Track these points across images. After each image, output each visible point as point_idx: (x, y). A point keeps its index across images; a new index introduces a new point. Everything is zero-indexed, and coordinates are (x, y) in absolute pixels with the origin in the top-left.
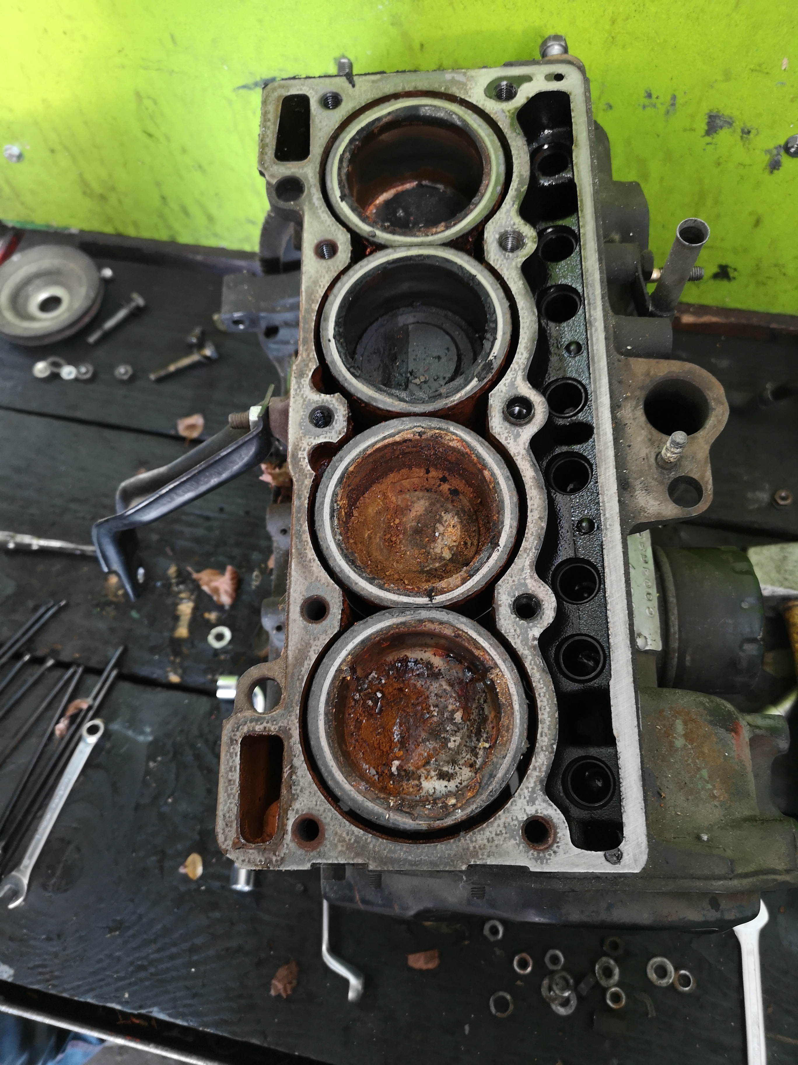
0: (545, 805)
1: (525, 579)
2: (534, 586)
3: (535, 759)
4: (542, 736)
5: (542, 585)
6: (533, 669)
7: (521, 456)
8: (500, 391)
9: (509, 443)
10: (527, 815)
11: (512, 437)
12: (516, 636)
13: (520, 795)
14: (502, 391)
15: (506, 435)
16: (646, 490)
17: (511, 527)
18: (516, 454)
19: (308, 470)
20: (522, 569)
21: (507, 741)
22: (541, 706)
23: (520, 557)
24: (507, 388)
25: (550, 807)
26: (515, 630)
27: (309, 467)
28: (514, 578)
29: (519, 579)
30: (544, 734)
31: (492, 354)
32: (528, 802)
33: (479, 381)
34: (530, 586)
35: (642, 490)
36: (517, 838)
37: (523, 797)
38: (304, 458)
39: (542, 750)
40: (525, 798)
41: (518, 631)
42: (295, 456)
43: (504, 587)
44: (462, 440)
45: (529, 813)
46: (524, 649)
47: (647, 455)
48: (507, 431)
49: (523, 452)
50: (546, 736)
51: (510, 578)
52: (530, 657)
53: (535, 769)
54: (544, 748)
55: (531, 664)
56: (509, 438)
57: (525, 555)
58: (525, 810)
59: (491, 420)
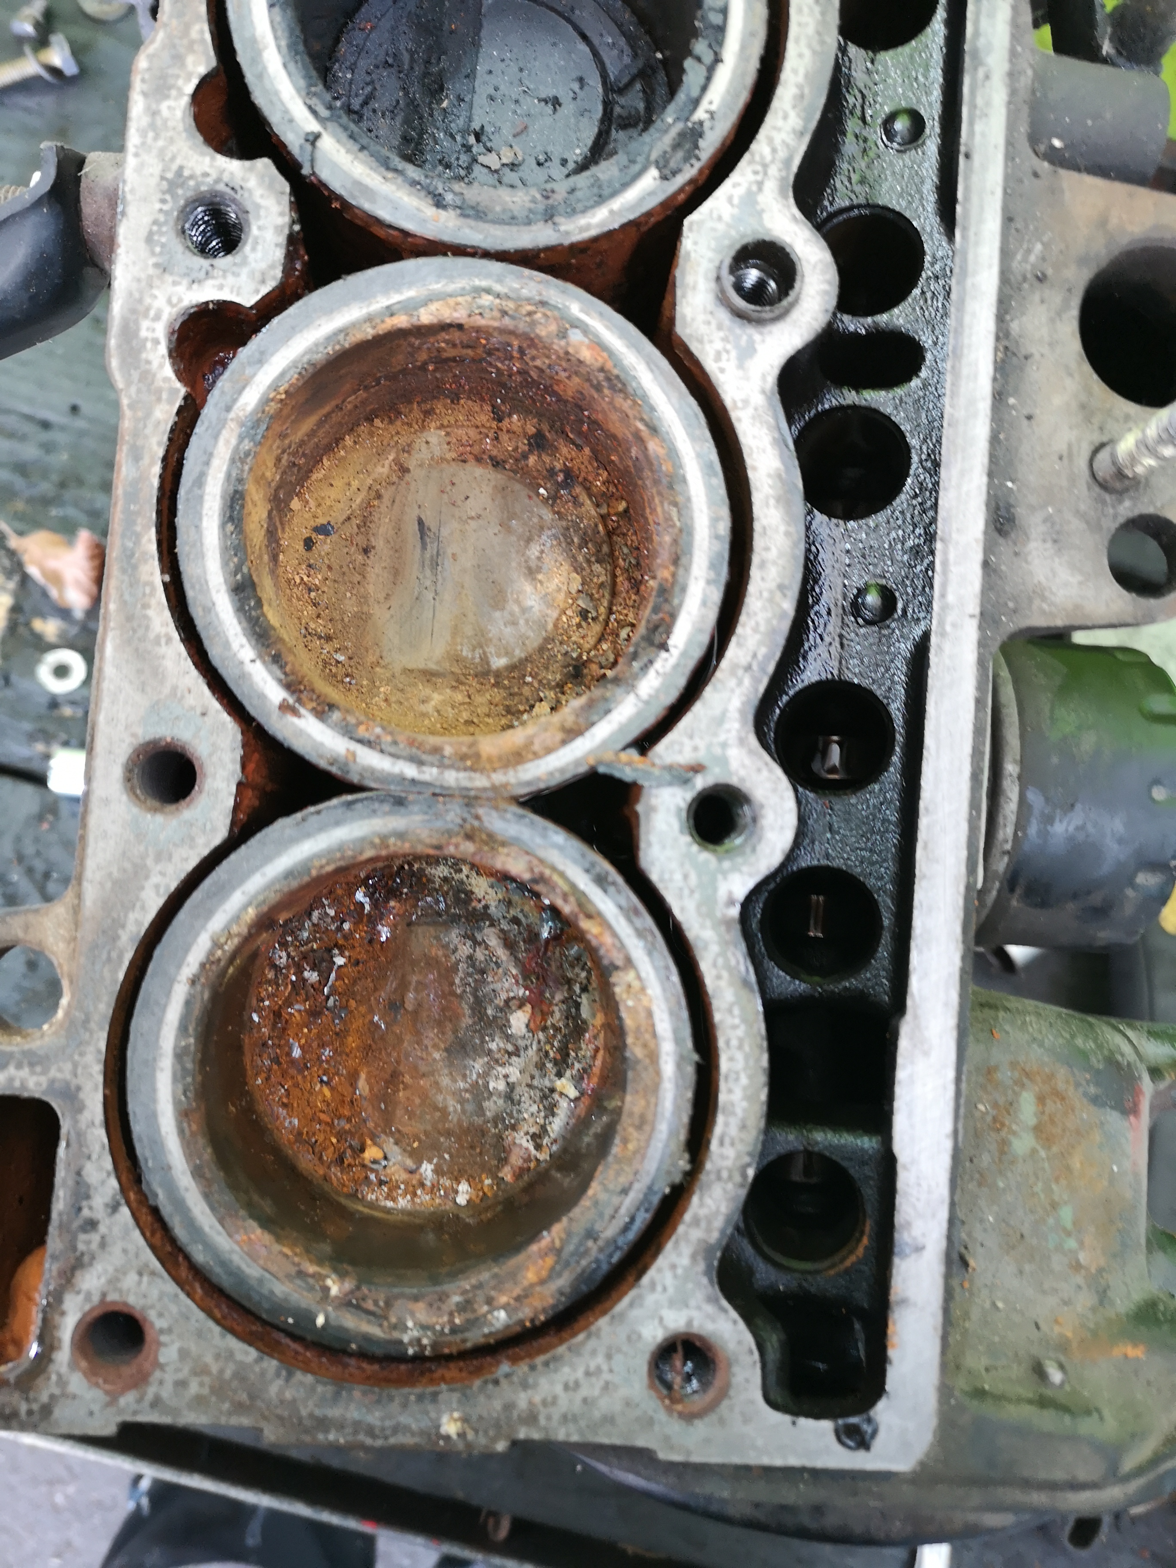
0: (710, 1309)
1: (724, 745)
2: (744, 766)
3: (701, 1199)
4: (721, 1143)
5: (767, 764)
6: (719, 977)
7: (750, 411)
8: (715, 215)
9: (722, 370)
10: (665, 1328)
11: (734, 354)
12: (686, 892)
14: (720, 218)
15: (718, 345)
16: (1055, 541)
17: (704, 603)
18: (740, 404)
19: (166, 380)
20: (720, 720)
21: (635, 1153)
22: (729, 1070)
23: (719, 686)
24: (736, 211)
25: (723, 1316)
26: (686, 877)
27: (168, 371)
28: (697, 741)
29: (709, 746)
30: (727, 1141)
31: (704, 105)
32: (671, 1300)
33: (664, 178)
34: (734, 765)
35: (1044, 541)
36: (636, 1383)
37: (659, 1288)
38: (156, 342)
39: (720, 1179)
40: (665, 1289)
41: (693, 879)
42: (129, 332)
44: (599, 345)
45: (672, 1326)
46: (702, 927)
47: (1070, 446)
48: (721, 334)
49: (759, 400)
50: (732, 1144)
51: (686, 741)
52: (714, 949)
53: (696, 1222)
54: (725, 1174)
55: (715, 965)
56: (724, 356)
57: (732, 683)
58: (662, 1318)
59: (684, 296)
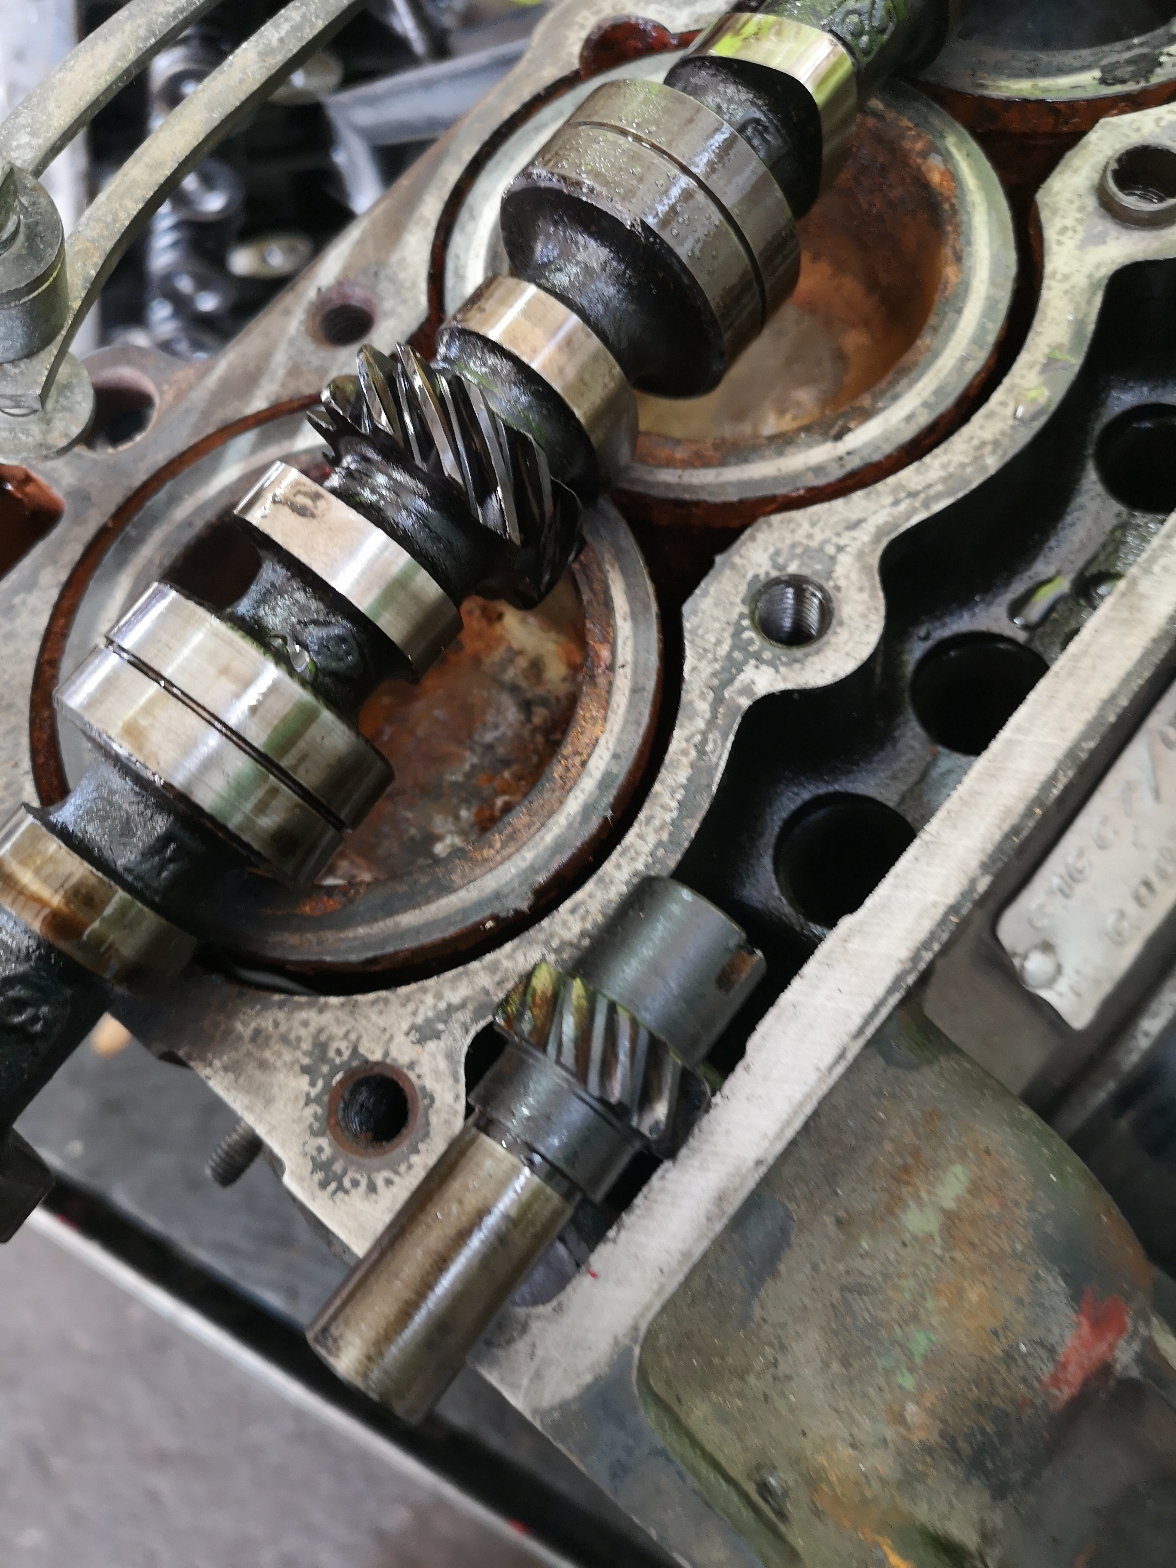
0: (442, 1064)
1: (840, 549)
2: (847, 577)
3: (514, 950)
4: (573, 911)
5: (873, 588)
6: (685, 753)
7: (1066, 286)
8: (1135, 126)
9: (1060, 243)
10: (386, 1054)
11: (1080, 235)
12: (711, 655)
13: (408, 999)
14: (1138, 130)
15: (1069, 222)
18: (1059, 277)
20: (854, 525)
21: (486, 861)
22: (632, 845)
23: (873, 496)
24: (1158, 130)
25: (450, 1081)
26: (719, 642)
27: (577, 48)
28: (817, 532)
29: (827, 541)
30: (582, 911)
32: (413, 1027)
33: (1103, 81)
34: (839, 570)
36: (320, 1084)
37: (411, 1007)
38: (582, 30)
39: (547, 943)
40: (414, 1014)
41: (725, 647)
43: (776, 535)
45: (394, 1053)
46: (702, 696)
48: (1079, 215)
49: (1080, 281)
50: (583, 919)
51: (806, 524)
52: (701, 724)
53: (494, 968)
54: (555, 944)
55: (688, 740)
56: (1070, 233)
57: (889, 500)
58: (391, 1038)
59: (1061, 173)
